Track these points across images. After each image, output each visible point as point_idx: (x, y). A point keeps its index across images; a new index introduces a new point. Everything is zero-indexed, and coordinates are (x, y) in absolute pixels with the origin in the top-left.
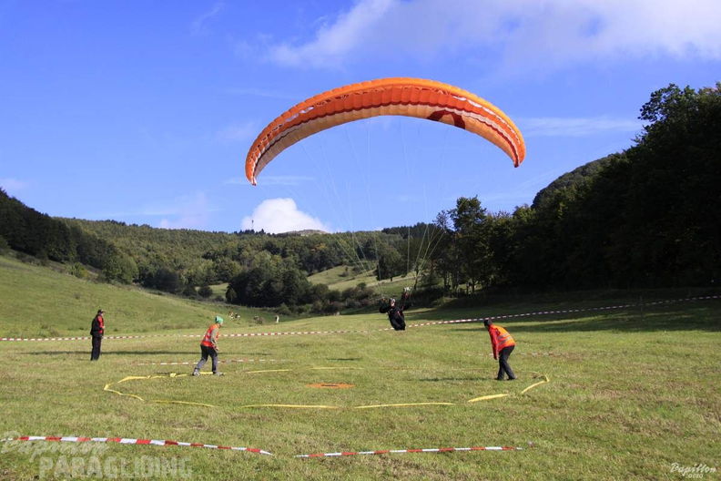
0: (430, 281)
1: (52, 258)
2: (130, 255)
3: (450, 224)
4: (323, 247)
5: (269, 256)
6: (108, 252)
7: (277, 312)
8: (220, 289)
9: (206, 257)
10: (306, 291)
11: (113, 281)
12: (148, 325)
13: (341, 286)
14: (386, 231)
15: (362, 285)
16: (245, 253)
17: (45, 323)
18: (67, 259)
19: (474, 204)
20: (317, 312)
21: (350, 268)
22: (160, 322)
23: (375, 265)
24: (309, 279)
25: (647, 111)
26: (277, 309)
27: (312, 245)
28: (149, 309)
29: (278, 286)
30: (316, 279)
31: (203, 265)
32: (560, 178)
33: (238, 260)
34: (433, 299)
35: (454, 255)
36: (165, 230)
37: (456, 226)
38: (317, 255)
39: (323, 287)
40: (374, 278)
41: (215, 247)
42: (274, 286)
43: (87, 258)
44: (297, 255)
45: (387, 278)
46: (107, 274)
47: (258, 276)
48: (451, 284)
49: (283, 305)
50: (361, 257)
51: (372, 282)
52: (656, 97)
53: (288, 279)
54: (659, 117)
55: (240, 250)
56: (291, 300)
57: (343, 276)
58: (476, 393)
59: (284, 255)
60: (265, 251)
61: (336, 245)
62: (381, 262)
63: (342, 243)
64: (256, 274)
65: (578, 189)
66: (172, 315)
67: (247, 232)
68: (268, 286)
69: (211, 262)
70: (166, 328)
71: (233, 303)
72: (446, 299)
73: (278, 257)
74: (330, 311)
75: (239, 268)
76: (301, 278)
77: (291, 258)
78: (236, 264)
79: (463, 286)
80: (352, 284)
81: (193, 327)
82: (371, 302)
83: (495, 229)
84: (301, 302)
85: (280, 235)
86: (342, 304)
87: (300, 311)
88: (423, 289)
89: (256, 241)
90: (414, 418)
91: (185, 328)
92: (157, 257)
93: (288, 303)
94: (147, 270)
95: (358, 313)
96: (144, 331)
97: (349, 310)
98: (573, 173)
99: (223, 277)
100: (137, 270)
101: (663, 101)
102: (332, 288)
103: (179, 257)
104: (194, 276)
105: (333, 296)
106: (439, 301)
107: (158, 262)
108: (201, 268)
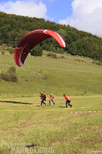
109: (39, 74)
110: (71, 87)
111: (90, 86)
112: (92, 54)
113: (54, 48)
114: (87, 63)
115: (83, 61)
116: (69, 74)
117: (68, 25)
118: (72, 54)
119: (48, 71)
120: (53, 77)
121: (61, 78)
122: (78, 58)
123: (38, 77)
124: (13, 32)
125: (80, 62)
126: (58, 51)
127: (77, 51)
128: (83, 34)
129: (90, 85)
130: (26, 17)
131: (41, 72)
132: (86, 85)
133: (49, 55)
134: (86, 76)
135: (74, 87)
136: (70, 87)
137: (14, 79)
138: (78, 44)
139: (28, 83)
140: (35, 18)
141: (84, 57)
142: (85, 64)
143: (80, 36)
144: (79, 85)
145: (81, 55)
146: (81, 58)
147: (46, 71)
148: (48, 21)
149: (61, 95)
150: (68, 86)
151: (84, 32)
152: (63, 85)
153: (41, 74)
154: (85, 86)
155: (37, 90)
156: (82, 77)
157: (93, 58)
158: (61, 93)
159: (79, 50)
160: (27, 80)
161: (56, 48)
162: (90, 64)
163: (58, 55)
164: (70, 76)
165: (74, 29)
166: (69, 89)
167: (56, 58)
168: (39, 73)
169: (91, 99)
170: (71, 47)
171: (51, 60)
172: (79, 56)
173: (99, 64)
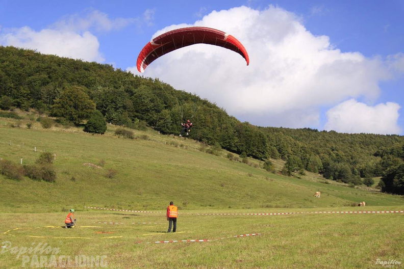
2: (318, 154)
6: (300, 151)
9: (376, 155)
11: (293, 173)
18: (266, 158)
31: (372, 161)
36: (347, 135)
43: (286, 156)
69: (379, 159)
81: (287, 207)
91: (282, 207)
92: (337, 155)
94: (329, 164)
100: (321, 163)
103: (355, 154)
104: (365, 170)
107: (338, 159)
108: (370, 164)
109: (99, 167)
110: (158, 194)
111: (193, 193)
112: (199, 133)
113: (129, 120)
114: (190, 150)
115: (182, 146)
116: (155, 168)
117: (156, 80)
118: (163, 133)
119: (116, 163)
120: (125, 175)
121: (140, 177)
122: (173, 140)
123: (96, 174)
124: (51, 87)
125: (176, 146)
126: (137, 126)
127: (171, 127)
128: (185, 97)
129: (194, 190)
130: (77, 61)
131: (102, 164)
132: (187, 190)
133: (118, 133)
134: (188, 174)
135: (165, 193)
136: (156, 194)
137: (48, 177)
138: (174, 115)
139: (77, 184)
140: (94, 64)
141: (185, 139)
142: (186, 151)
143: (177, 100)
144: (174, 191)
146: (180, 140)
147: (112, 162)
148: (119, 71)
149: (139, 208)
150: (154, 191)
151: (186, 93)
152: (144, 189)
153: (101, 168)
154: (186, 192)
155: (92, 197)
156: (181, 175)
157: (200, 140)
158: (138, 204)
159: (175, 126)
160: (73, 179)
161: (133, 120)
162: (194, 151)
163: (136, 133)
164: (157, 172)
165: (168, 88)
166: (154, 197)
167: (132, 138)
168: (99, 165)
169: (194, 216)
170: (161, 119)
171: (122, 142)
172: (176, 137)
173: (211, 153)
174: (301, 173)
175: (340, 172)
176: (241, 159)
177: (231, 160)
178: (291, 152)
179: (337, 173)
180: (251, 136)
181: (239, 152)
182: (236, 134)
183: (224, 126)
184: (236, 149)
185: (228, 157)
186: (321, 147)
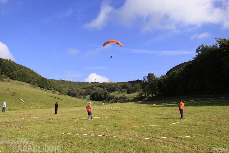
0: (141, 94)
1: (48, 89)
2: (66, 88)
3: (147, 80)
4: (113, 86)
5: (100, 88)
7: (102, 102)
8: (88, 97)
9: (84, 89)
10: (110, 97)
12: (73, 106)
13: (118, 96)
14: (129, 82)
15: (124, 96)
16: (94, 88)
17: (48, 105)
18: (51, 89)
19: (152, 75)
20: (113, 102)
21: (120, 91)
22: (75, 105)
23: (127, 90)
24: (111, 94)
25: (197, 51)
26: (103, 101)
27: (111, 85)
28: (72, 102)
29: (103, 96)
30: (112, 94)
32: (173, 68)
33: (92, 89)
34: (142, 99)
35: (147, 88)
36: (74, 82)
37: (148, 80)
38: (112, 88)
39: (114, 96)
40: (127, 93)
41: (87, 86)
42: (101, 95)
44: (107, 88)
45: (130, 94)
46: (61, 93)
47: (98, 94)
48: (147, 95)
49: (104, 101)
50: (123, 89)
51: (126, 95)
52: (199, 47)
53: (105, 94)
54: (200, 53)
55: (93, 87)
56: (106, 99)
57: (119, 93)
58: (171, 122)
59: (104, 88)
60: (99, 87)
61: (117, 85)
62: (128, 90)
63: (118, 85)
64: (97, 93)
65: (179, 71)
66: (78, 103)
67: (94, 82)
68: (100, 96)
69: (86, 90)
70: (77, 106)
71: (92, 100)
72: (146, 99)
73: (102, 89)
74: (116, 102)
75: (93, 92)
76: (109, 94)
77: (105, 89)
78: (92, 90)
79: (150, 95)
80: (121, 95)
82: (126, 100)
83: (158, 81)
84: (109, 100)
85: (102, 83)
86: (119, 100)
87: (109, 102)
88: (140, 96)
89: (97, 85)
90: (160, 129)
92: (73, 89)
93: (105, 100)
94: (70, 92)
95: (123, 102)
96: (72, 107)
97: (121, 102)
98: (176, 67)
99: (89, 94)
100: (68, 92)
101: (201, 48)
102: (116, 96)
103: (78, 88)
104: (81, 93)
105: (117, 98)
106: (144, 99)
107: (73, 90)
108: (83, 91)
109: (7, 91)
112: (28, 80)
118: (14, 80)
123: (6, 94)
125: (21, 85)
128: (21, 67)
138: (18, 73)
142: (26, 87)
143: (19, 68)
145: (20, 81)
146: (21, 83)
157: (29, 83)
159: (18, 77)
167: (4, 81)
173: (34, 87)
174: (65, 95)
175: (74, 94)
176: (45, 90)
177: (41, 90)
178: (57, 88)
179: (73, 95)
180: (47, 82)
181: (43, 87)
182: (41, 81)
183: (37, 78)
184: (41, 86)
185: (40, 89)
186: (66, 86)
